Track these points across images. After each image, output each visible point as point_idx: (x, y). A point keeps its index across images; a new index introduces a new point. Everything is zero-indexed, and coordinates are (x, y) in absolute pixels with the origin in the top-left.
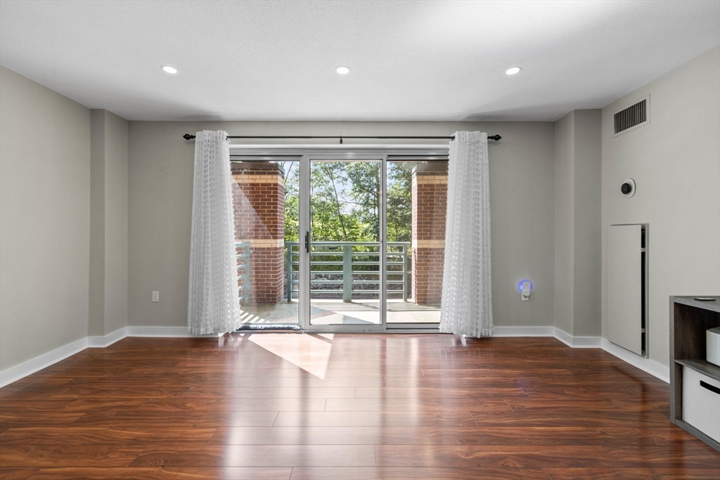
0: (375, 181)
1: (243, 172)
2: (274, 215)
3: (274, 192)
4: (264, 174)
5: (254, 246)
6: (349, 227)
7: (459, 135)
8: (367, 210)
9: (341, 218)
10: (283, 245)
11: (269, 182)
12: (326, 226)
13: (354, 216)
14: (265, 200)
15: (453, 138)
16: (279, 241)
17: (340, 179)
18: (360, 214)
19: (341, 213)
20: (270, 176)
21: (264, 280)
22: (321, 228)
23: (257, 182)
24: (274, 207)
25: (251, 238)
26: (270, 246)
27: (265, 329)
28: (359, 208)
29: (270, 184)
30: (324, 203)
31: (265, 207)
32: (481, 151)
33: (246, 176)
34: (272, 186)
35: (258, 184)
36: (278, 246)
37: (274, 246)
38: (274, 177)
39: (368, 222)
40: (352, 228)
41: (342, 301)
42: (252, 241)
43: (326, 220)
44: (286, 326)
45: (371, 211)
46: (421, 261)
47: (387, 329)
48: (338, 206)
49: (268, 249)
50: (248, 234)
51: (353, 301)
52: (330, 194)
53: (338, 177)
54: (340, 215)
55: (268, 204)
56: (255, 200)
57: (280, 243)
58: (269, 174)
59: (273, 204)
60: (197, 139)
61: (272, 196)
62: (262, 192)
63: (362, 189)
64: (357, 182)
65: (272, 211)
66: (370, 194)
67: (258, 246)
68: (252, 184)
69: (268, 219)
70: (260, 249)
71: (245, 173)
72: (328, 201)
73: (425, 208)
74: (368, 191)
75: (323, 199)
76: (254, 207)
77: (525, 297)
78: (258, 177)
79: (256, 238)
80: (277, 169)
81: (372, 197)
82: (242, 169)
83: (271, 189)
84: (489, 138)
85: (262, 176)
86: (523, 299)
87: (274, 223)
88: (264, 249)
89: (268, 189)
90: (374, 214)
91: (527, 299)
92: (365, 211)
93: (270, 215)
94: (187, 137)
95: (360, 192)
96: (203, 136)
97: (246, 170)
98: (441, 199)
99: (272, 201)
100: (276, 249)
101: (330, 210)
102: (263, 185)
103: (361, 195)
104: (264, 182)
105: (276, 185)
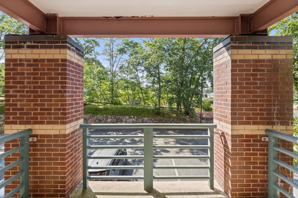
0: (157, 72)
1: (25, 45)
2: (62, 96)
3: (62, 70)
4: (51, 47)
8: (154, 85)
9: (141, 89)
11: (56, 57)
13: (147, 88)
14: (52, 78)
17: (141, 71)
18: (150, 87)
19: (141, 86)
20: (57, 51)
21: (50, 173)
22: (132, 94)
24: (62, 87)
26: (57, 133)
29: (57, 60)
30: (133, 82)
31: (51, 87)
33: (29, 51)
34: (60, 62)
35: (43, 60)
37: (62, 132)
38: (63, 51)
40: (147, 94)
42: (37, 127)
45: (156, 86)
46: (236, 150)
48: (140, 83)
49: (55, 136)
52: (136, 78)
53: (140, 70)
54: (140, 88)
55: (55, 83)
58: (56, 47)
59: (61, 83)
61: (60, 74)
62: (48, 69)
63: (152, 75)
64: (149, 71)
65: (60, 92)
66: (155, 78)
68: (37, 60)
69: (55, 101)
71: (28, 47)
73: (240, 88)
74: (154, 76)
75: (133, 80)
78: (43, 51)
79: (42, 123)
80: (66, 42)
81: (156, 79)
82: (25, 42)
83: (59, 65)
85: (48, 51)
87: (62, 105)
88: (50, 136)
89: (55, 65)
90: (157, 88)
92: (152, 86)
93: (58, 96)
95: (151, 76)
97: (29, 44)
98: (259, 77)
99: (60, 80)
100: (65, 136)
101: (136, 85)
102: (49, 60)
103: (150, 78)
104: (50, 57)
105: (64, 60)
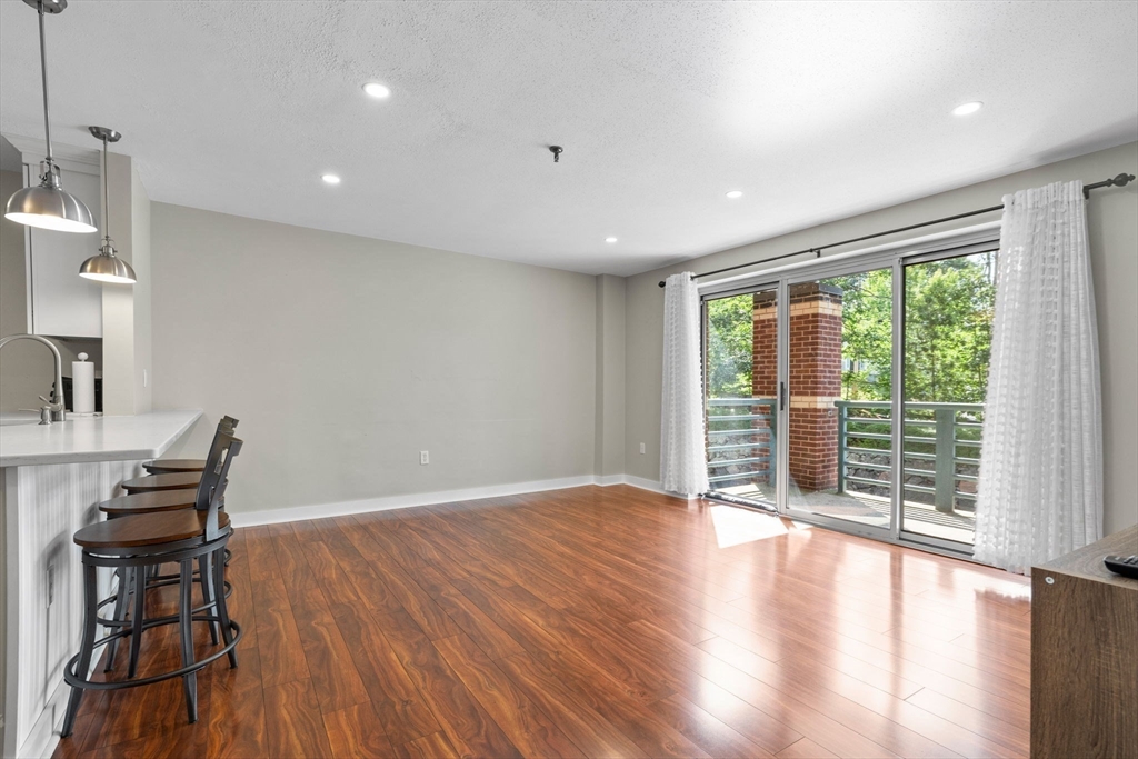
2: (813, 360)
3: (813, 327)
4: (800, 301)
7: (1011, 202)
11: (806, 312)
14: (801, 339)
16: (824, 399)
20: (808, 304)
21: (798, 455)
24: (813, 349)
26: (806, 406)
27: (736, 502)
29: (810, 315)
34: (811, 318)
36: (821, 406)
37: (813, 406)
38: (814, 304)
41: (933, 508)
44: (759, 504)
47: (900, 539)
49: (805, 410)
51: (956, 511)
55: (805, 344)
57: (826, 402)
58: (806, 300)
59: (812, 344)
61: (811, 333)
62: (797, 329)
65: (811, 355)
69: (805, 366)
83: (810, 322)
87: (813, 371)
88: (798, 409)
89: (805, 323)
93: (807, 361)
94: (661, 285)
99: (810, 341)
100: (816, 410)
102: (798, 318)
104: (800, 312)
105: (816, 315)
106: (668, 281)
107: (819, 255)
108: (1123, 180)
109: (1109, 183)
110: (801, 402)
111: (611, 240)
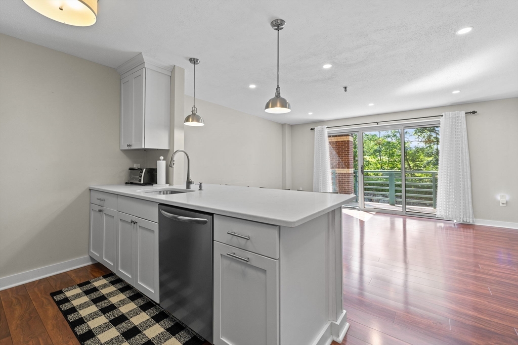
2: (348, 156)
3: (347, 145)
5: (338, 172)
6: (413, 161)
7: (445, 114)
10: (353, 172)
12: (392, 160)
13: (417, 151)
14: (343, 149)
15: (442, 116)
16: (350, 170)
18: (423, 149)
20: (345, 137)
22: (388, 161)
23: (339, 140)
24: (347, 153)
25: (336, 168)
28: (422, 145)
29: (345, 141)
31: (343, 153)
32: (460, 122)
33: (333, 138)
35: (339, 142)
36: (350, 172)
37: (348, 172)
38: (347, 137)
39: (431, 156)
40: (417, 161)
42: (337, 169)
43: (391, 155)
47: (406, 214)
49: (345, 173)
50: (335, 166)
52: (395, 136)
55: (345, 151)
56: (338, 149)
57: (351, 171)
59: (347, 151)
60: (315, 130)
61: (347, 147)
62: (341, 145)
67: (340, 172)
68: (336, 142)
69: (345, 159)
70: (340, 173)
72: (394, 141)
74: (429, 131)
75: (389, 140)
76: (338, 153)
77: (503, 204)
79: (339, 168)
83: (346, 143)
84: (466, 113)
85: (341, 137)
86: (501, 205)
87: (348, 160)
88: (342, 174)
89: (344, 143)
91: (505, 205)
94: (312, 129)
96: (318, 128)
99: (346, 149)
100: (349, 174)
101: (395, 148)
102: (341, 141)
104: (342, 140)
105: (348, 141)
106: (316, 128)
107: (378, 124)
108: (474, 112)
109: (470, 113)
110: (345, 171)
111: (310, 114)
